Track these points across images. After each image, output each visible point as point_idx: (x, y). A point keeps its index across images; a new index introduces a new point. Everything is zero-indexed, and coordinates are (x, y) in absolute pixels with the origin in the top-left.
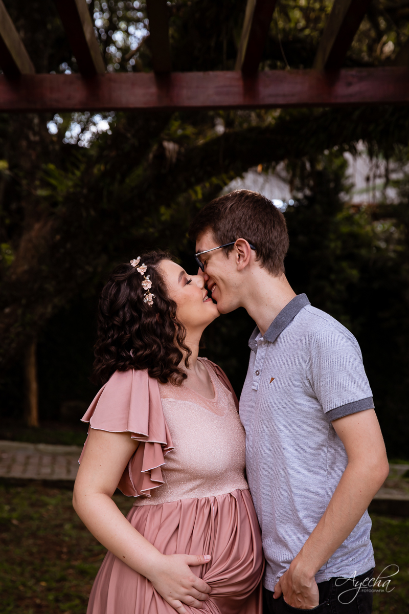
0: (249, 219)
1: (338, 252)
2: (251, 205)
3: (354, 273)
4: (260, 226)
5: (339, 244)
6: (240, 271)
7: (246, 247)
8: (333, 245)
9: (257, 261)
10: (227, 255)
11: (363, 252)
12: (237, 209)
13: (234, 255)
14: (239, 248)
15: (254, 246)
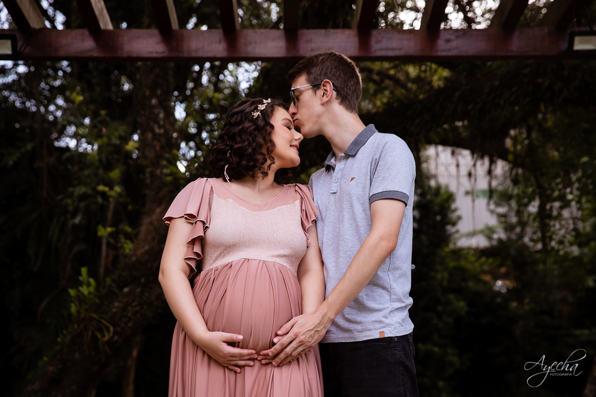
0: (334, 68)
1: (445, 283)
2: (337, 59)
3: (461, 305)
4: (342, 75)
5: (446, 274)
6: (323, 104)
7: (329, 87)
8: (439, 276)
9: (337, 99)
10: (315, 92)
11: (471, 284)
12: (327, 60)
13: (320, 92)
14: (325, 88)
15: (336, 88)
